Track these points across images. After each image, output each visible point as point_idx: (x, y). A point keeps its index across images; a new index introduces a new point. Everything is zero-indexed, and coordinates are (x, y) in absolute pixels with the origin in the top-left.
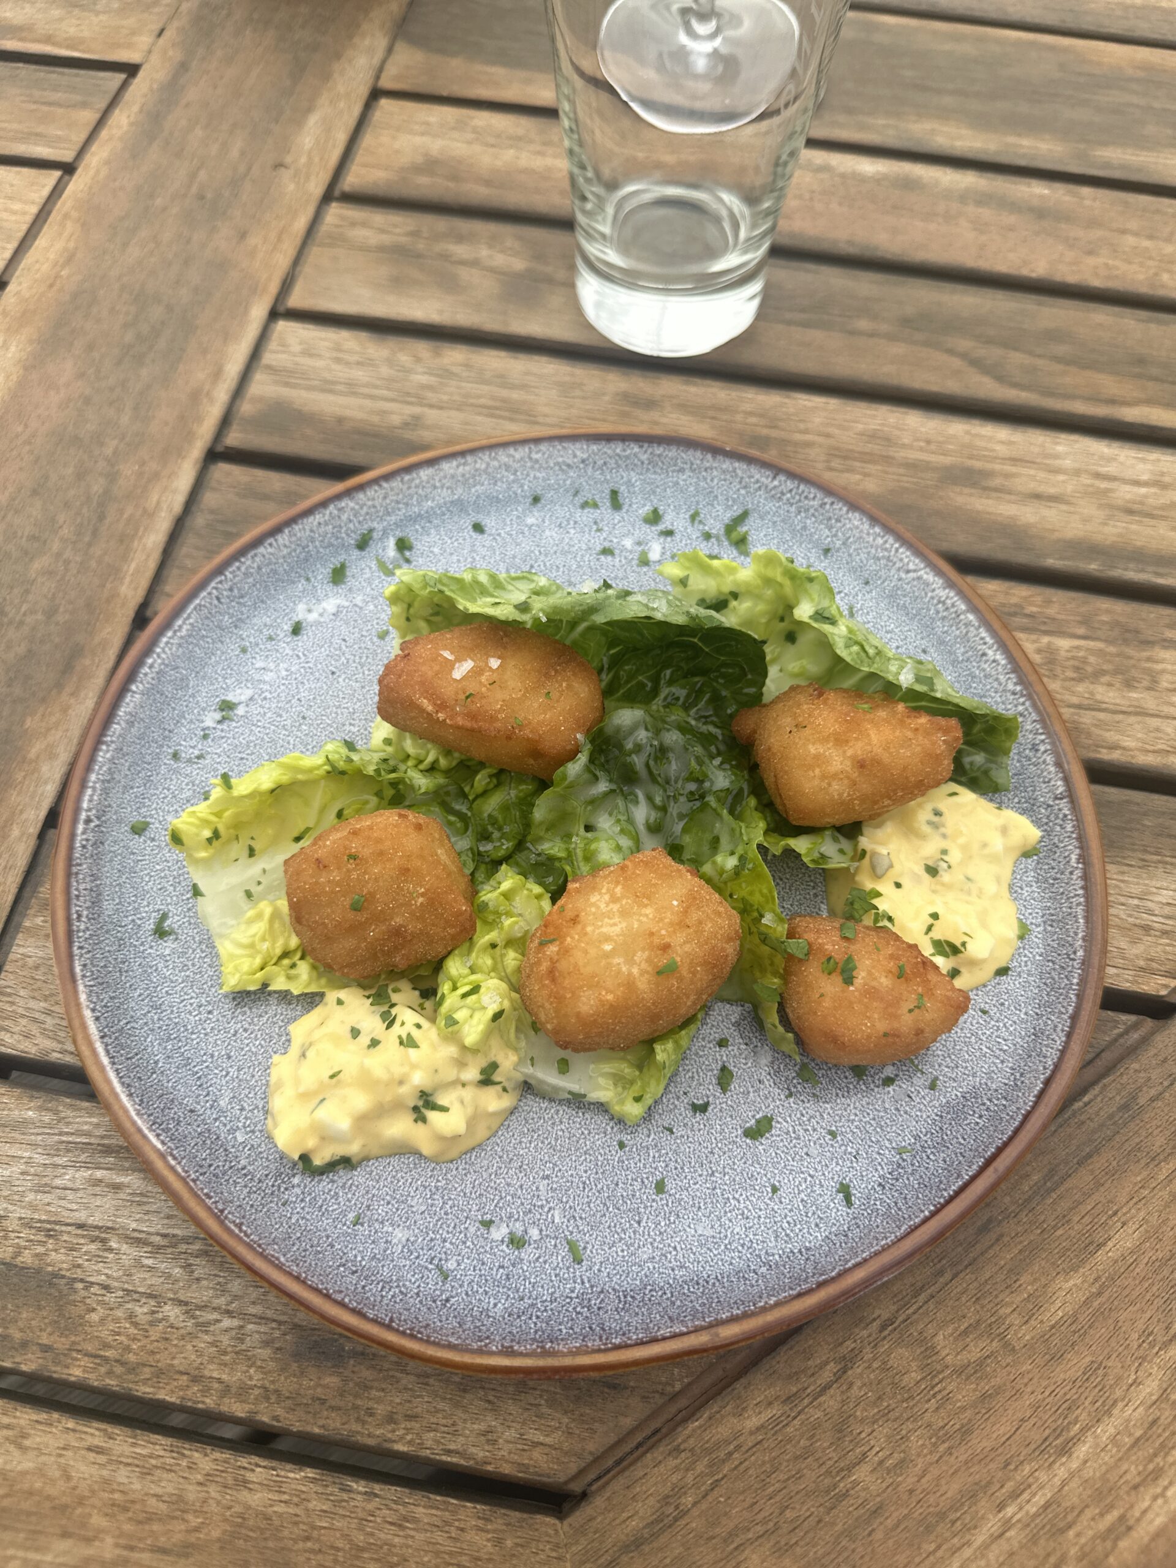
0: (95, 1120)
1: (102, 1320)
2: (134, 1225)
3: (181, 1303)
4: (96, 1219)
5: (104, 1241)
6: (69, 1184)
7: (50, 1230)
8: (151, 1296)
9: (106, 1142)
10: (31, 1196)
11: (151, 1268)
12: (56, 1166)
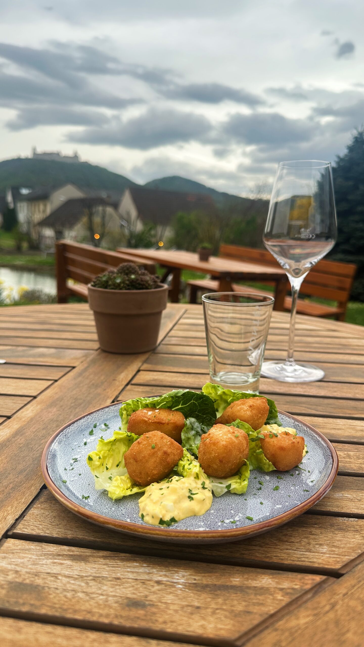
0: (55, 548)
1: (55, 597)
2: (68, 573)
3: (84, 592)
4: (55, 571)
5: (56, 577)
6: (45, 563)
7: (37, 574)
8: (73, 590)
9: (59, 553)
10: (30, 566)
11: (73, 584)
12: (40, 559)
